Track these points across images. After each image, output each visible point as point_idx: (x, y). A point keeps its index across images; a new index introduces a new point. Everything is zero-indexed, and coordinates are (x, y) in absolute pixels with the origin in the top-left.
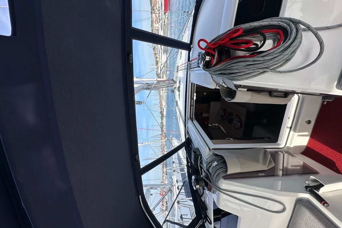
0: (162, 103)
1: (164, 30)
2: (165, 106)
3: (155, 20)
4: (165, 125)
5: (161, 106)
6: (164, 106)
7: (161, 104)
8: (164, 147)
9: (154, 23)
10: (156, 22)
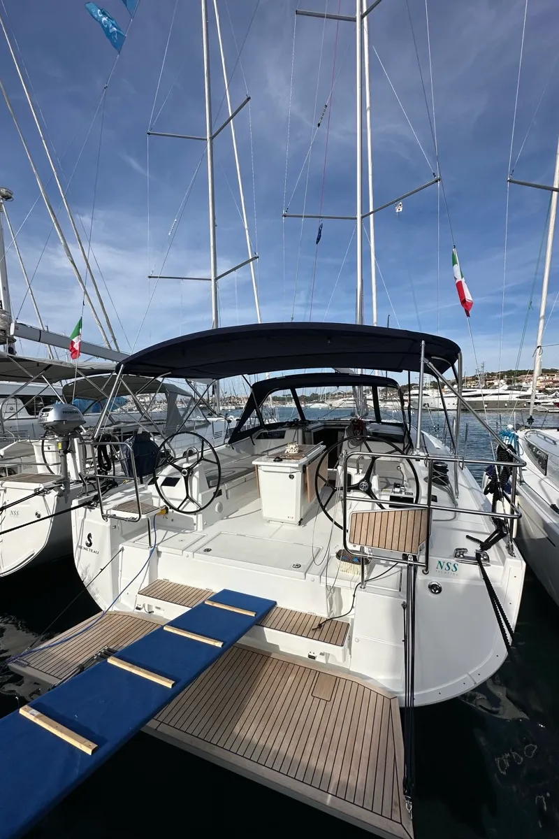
0: (338, 399)
1: (519, 403)
2: (331, 405)
3: (555, 379)
4: (284, 406)
5: (332, 395)
6: (330, 402)
7: (336, 396)
8: (234, 404)
9: (547, 378)
10: (550, 381)
